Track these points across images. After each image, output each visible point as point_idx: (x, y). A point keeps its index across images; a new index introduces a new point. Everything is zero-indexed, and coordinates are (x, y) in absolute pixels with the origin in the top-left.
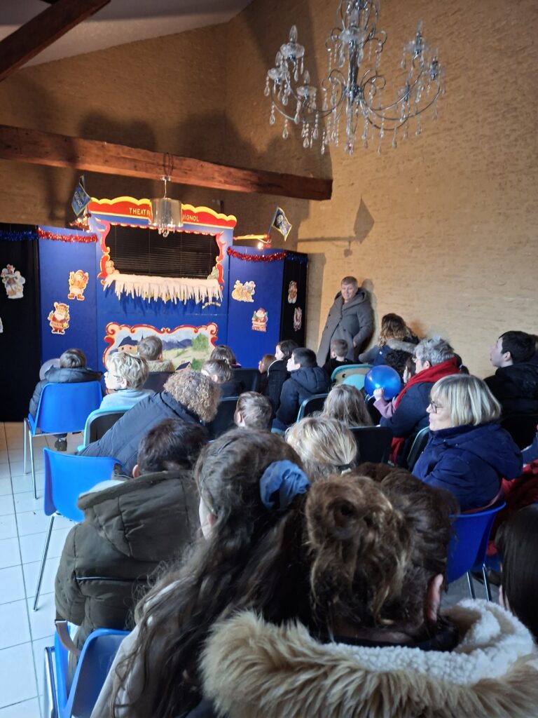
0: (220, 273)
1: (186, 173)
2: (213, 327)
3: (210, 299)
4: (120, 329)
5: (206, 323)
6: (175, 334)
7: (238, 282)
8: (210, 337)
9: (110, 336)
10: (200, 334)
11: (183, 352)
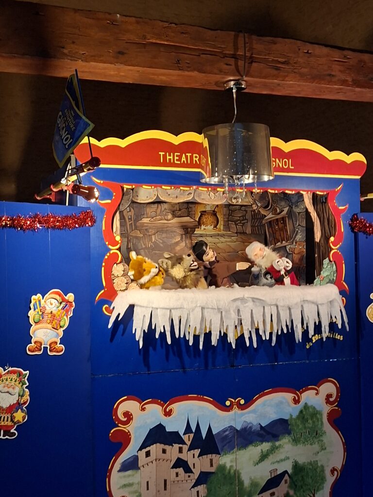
2: (329, 388)
4: (143, 409)
5: (316, 381)
8: (326, 409)
9: (121, 427)
10: (306, 406)
11: (273, 450)
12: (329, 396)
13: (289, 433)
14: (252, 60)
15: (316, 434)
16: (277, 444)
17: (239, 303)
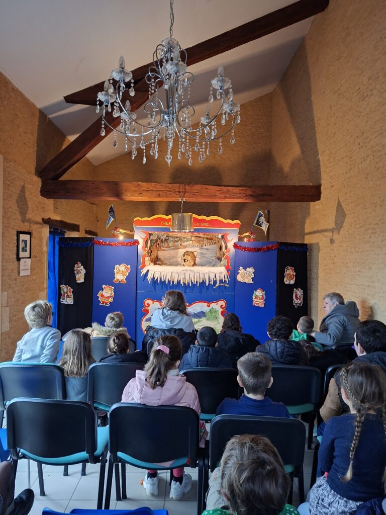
0: (228, 262)
1: (195, 194)
2: (222, 303)
3: (218, 282)
4: (153, 303)
5: (216, 300)
6: (192, 308)
7: (241, 268)
8: (221, 310)
9: (146, 308)
10: (212, 308)
11: (199, 321)
12: (222, 306)
13: (205, 317)
14: (185, 192)
15: (216, 318)
16: (200, 320)
17: (185, 271)
